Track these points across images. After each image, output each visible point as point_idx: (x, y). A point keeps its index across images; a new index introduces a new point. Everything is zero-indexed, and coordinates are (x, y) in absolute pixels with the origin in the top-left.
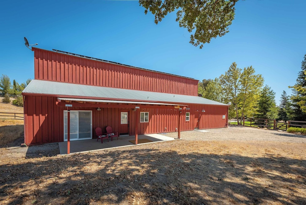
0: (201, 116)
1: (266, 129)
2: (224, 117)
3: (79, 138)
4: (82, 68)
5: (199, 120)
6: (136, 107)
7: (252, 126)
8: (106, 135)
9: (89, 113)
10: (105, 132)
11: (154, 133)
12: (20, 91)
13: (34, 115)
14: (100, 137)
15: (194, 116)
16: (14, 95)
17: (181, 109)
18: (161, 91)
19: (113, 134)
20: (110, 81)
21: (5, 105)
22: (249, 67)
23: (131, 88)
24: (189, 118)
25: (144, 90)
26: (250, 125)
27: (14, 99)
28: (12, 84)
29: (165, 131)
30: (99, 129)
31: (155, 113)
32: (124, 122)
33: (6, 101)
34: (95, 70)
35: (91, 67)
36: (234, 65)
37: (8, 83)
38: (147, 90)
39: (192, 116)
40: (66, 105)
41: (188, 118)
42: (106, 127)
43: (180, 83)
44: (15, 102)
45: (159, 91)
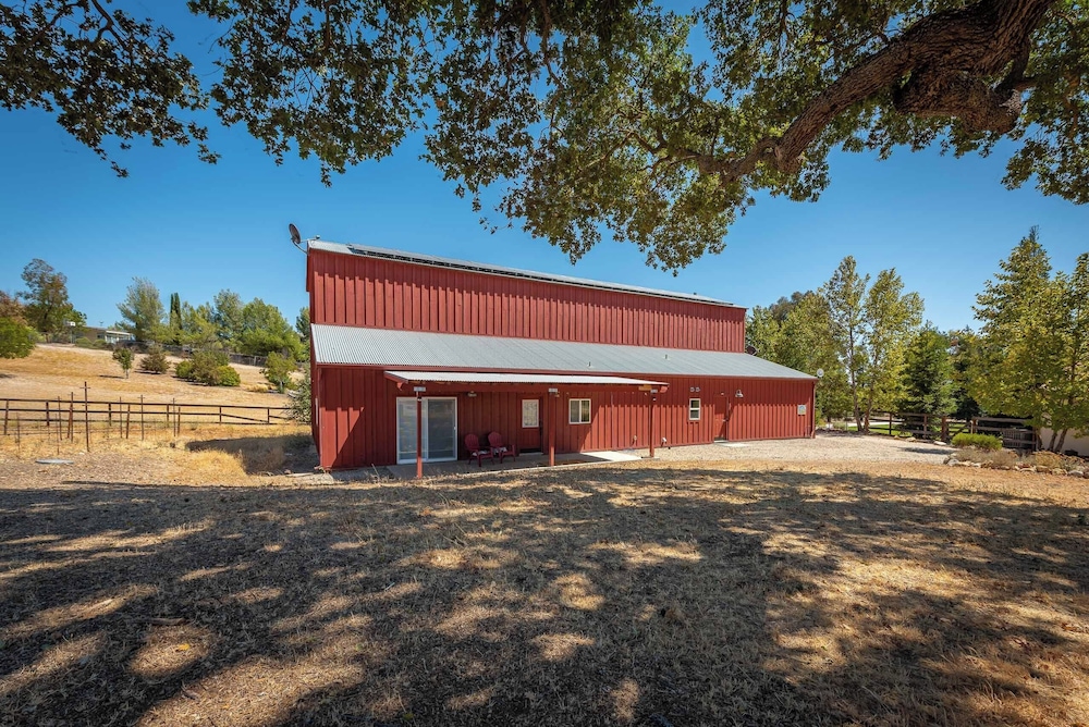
0: (733, 407)
1: (913, 439)
2: (802, 409)
3: (430, 457)
4: (427, 291)
5: (727, 418)
6: (550, 390)
7: (893, 433)
8: (488, 450)
9: (450, 403)
10: (485, 444)
11: (605, 449)
12: (193, 331)
13: (339, 409)
14: (475, 454)
15: (712, 408)
16: (175, 346)
17: (655, 391)
18: (635, 342)
19: (505, 450)
20: (498, 320)
21: (152, 381)
22: (888, 272)
23: (554, 336)
24: (698, 412)
25: (588, 341)
26: (888, 432)
27: (179, 360)
28: (167, 309)
29: (634, 446)
30: (471, 438)
31: (606, 403)
32: (530, 422)
33: (154, 368)
34: (458, 295)
35: (448, 289)
36: (849, 264)
37: (153, 306)
38: (597, 339)
39: (706, 409)
40: (416, 389)
41: (694, 413)
42: (487, 435)
43: (690, 320)
44: (184, 369)
45: (630, 342)
